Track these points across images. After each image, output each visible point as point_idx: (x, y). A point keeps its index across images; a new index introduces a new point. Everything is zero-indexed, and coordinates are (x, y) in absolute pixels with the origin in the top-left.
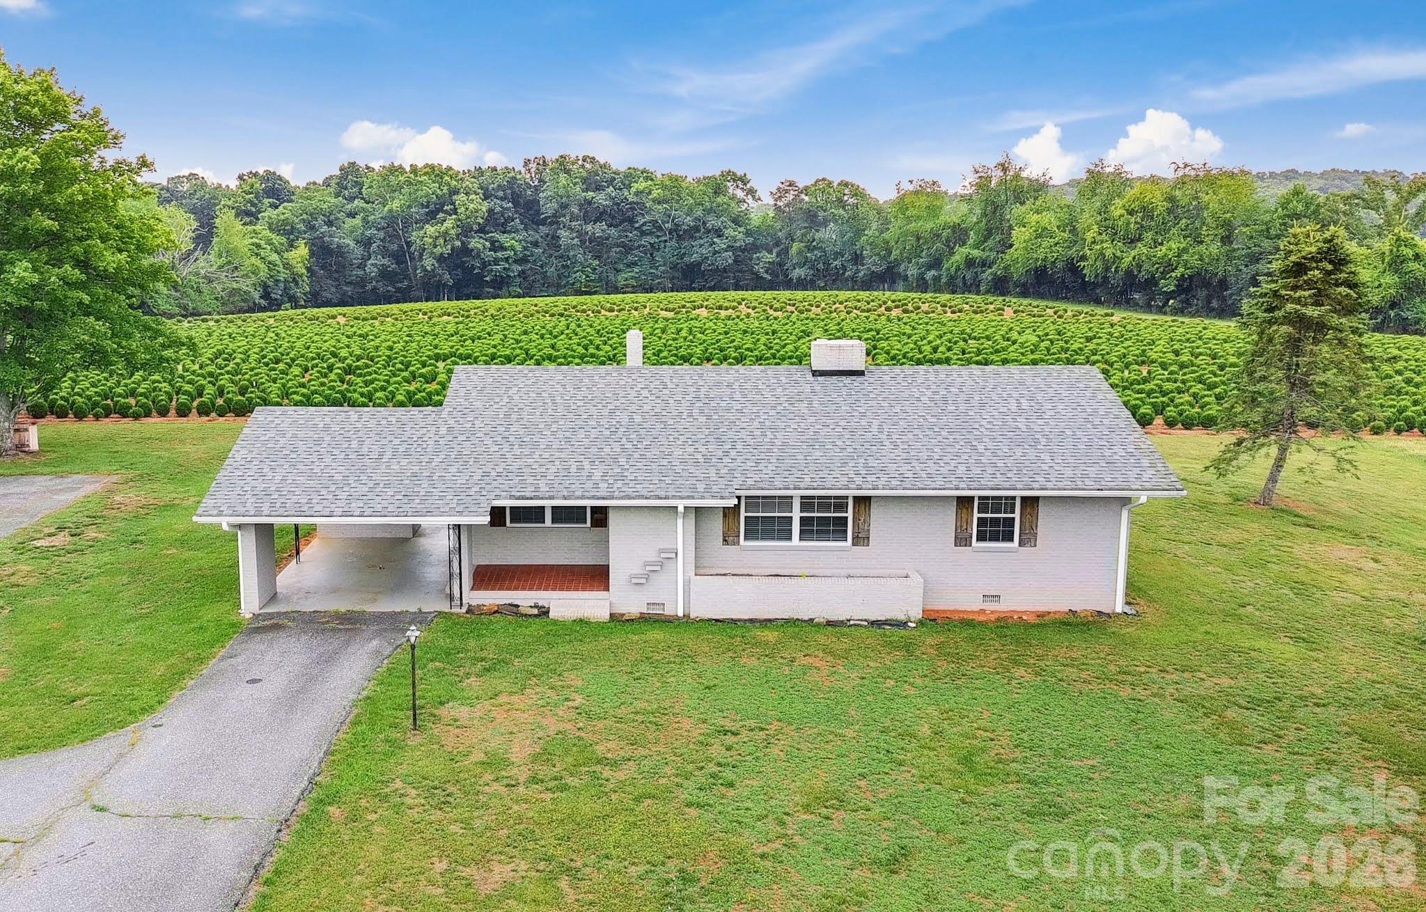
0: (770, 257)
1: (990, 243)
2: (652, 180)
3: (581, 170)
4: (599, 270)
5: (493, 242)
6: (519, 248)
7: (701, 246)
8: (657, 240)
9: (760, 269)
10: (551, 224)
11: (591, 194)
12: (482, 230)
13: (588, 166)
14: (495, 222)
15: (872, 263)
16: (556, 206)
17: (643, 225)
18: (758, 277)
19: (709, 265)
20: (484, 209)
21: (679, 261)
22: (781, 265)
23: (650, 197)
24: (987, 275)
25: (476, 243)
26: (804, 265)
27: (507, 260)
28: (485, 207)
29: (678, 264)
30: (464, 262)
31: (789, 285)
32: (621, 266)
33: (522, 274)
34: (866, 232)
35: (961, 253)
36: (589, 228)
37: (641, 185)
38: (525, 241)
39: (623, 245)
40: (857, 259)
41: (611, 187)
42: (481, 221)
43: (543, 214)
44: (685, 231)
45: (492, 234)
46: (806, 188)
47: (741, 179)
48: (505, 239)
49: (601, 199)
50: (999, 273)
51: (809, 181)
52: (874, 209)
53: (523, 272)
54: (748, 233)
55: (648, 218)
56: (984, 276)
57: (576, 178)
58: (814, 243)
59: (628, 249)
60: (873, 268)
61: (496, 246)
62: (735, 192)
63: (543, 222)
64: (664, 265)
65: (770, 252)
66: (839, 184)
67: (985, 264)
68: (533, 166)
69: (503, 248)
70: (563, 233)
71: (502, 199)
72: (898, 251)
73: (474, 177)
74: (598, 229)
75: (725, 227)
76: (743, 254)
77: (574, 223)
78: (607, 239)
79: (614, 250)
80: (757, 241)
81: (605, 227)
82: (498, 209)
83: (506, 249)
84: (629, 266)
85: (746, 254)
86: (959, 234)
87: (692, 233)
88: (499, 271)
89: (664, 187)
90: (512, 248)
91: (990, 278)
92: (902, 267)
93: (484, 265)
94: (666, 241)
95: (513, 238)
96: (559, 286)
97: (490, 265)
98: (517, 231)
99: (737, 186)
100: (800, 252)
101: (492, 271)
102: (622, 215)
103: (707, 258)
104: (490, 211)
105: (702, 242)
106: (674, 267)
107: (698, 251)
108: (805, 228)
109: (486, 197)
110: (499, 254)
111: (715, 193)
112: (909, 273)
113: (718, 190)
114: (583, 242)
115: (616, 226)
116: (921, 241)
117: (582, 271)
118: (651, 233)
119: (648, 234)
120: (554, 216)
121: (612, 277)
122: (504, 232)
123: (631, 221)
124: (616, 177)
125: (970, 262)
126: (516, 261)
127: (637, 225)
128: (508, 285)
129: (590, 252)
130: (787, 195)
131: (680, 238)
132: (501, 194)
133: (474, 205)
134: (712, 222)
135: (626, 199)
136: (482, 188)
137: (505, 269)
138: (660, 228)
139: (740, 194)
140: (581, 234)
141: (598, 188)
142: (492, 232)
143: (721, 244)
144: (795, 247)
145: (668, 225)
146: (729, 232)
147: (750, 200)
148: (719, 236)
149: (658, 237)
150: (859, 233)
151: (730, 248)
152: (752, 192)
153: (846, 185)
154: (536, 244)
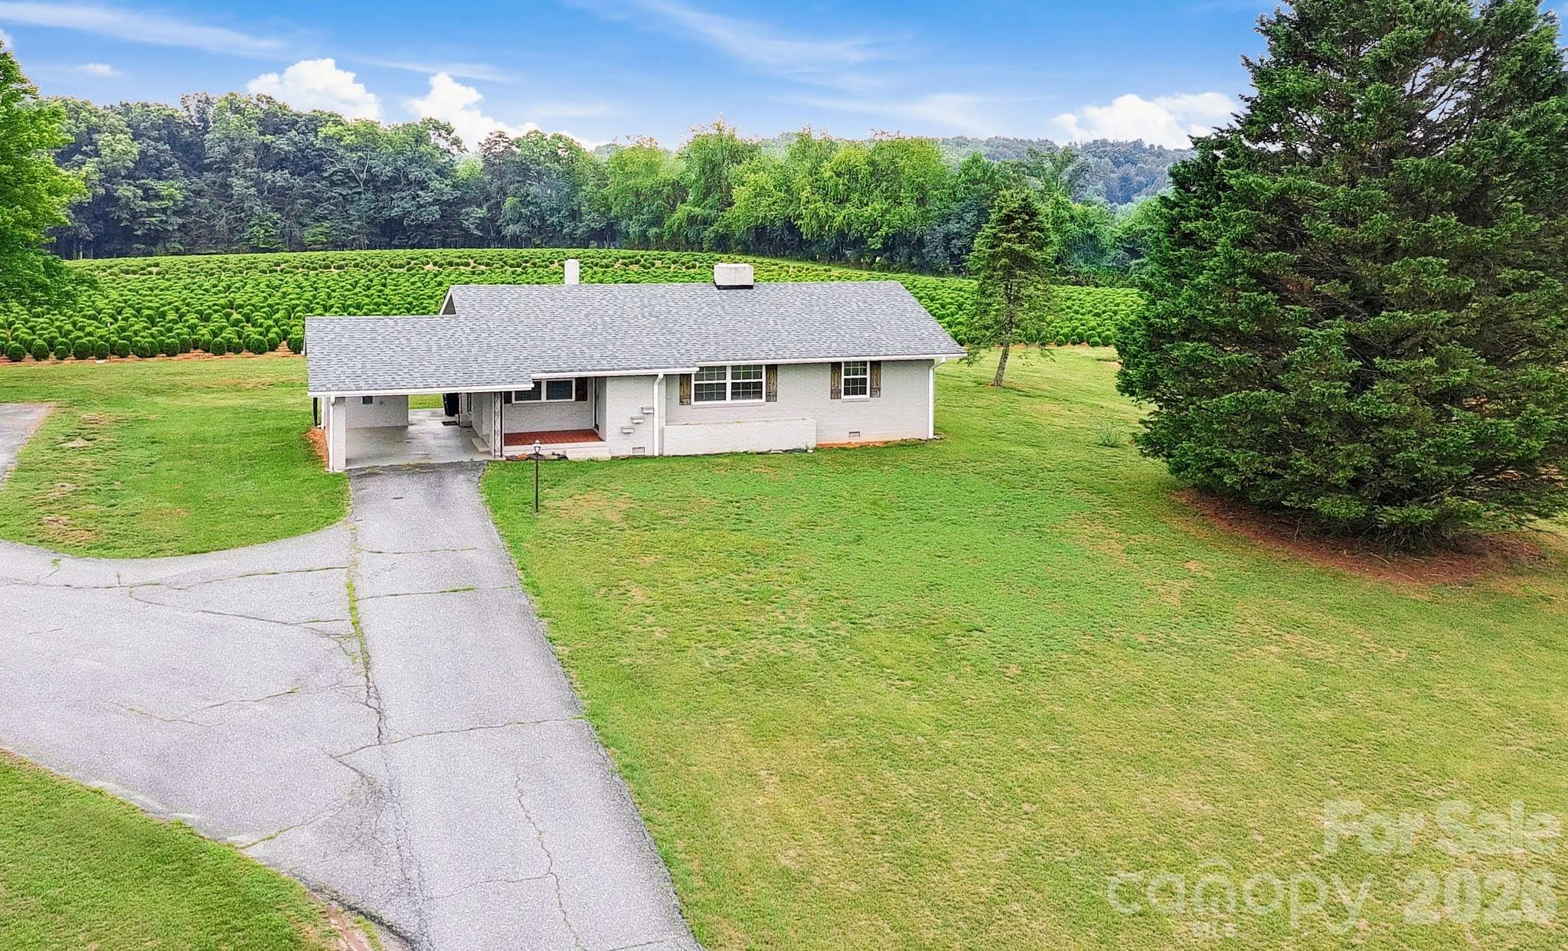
0: (481, 212)
1: (709, 201)
2: (342, 124)
3: (257, 110)
4: (281, 225)
5: (145, 191)
6: (179, 197)
7: (403, 199)
8: (349, 192)
9: (470, 224)
10: (220, 170)
11: (269, 138)
12: (131, 176)
13: (265, 107)
14: (147, 166)
15: (591, 220)
16: (226, 150)
17: (332, 174)
18: (466, 232)
19: (413, 220)
20: (135, 151)
21: (376, 216)
22: (493, 220)
23: (342, 143)
24: (709, 233)
25: (125, 191)
26: (518, 221)
27: (164, 211)
28: (136, 149)
29: (376, 218)
30: (107, 214)
31: (502, 241)
32: (307, 221)
33: (182, 227)
34: (584, 188)
35: (682, 211)
36: (269, 176)
37: (331, 130)
38: (186, 188)
39: (309, 196)
40: (575, 215)
41: (294, 131)
42: (132, 165)
43: (206, 158)
44: (383, 182)
45: (143, 181)
46: (518, 140)
47: (443, 127)
48: (161, 187)
49: (281, 143)
50: (721, 230)
51: (521, 134)
52: (591, 164)
53: (184, 225)
54: (455, 186)
55: (339, 167)
56: (707, 233)
57: (251, 119)
58: (529, 198)
59: (316, 201)
60: (592, 225)
61: (149, 195)
62: (437, 141)
63: (208, 168)
64: (360, 218)
65: (480, 206)
66: (553, 138)
67: (707, 222)
68: (193, 104)
69: (158, 197)
70: (234, 180)
71: (157, 140)
72: (618, 208)
73: (119, 114)
74: (281, 177)
75: (430, 179)
76: (451, 209)
77: (249, 170)
78: (290, 189)
79: (299, 201)
80: (467, 194)
81: (288, 175)
82: (152, 152)
83: (162, 199)
84: (316, 220)
85: (454, 208)
86: (678, 191)
87: (392, 184)
88: (155, 225)
89: (357, 133)
90: (171, 197)
91: (712, 235)
92: (623, 224)
93: (134, 216)
94: (359, 193)
95: (172, 186)
96: (230, 242)
97: (142, 216)
98: (175, 177)
99: (440, 135)
100: (514, 207)
101: (144, 223)
102: (308, 163)
103: (410, 213)
104: (143, 153)
105: (404, 194)
106: (371, 222)
107: (400, 205)
108: (518, 182)
109: (136, 136)
110: (155, 204)
111: (417, 141)
112: (631, 231)
113: (420, 139)
114: (261, 192)
115: (300, 175)
116: (642, 198)
117: (260, 226)
118: (343, 184)
119: (338, 185)
120: (223, 161)
121: (297, 232)
122: (159, 179)
123: (318, 169)
124: (299, 120)
125: (692, 220)
126: (175, 213)
127: (326, 174)
128: (165, 240)
129: (268, 203)
130: (497, 146)
131: (377, 190)
132: (155, 133)
133: (124, 147)
134: (415, 173)
135: (312, 144)
136: (129, 126)
137: (161, 221)
138: (353, 179)
139: (443, 144)
140: (258, 183)
141: (277, 131)
142: (143, 178)
143: (425, 197)
144: (509, 202)
145: (364, 176)
146: (435, 184)
147: (455, 150)
148: (422, 189)
149: (351, 188)
150: (576, 187)
151: (436, 201)
152: (456, 142)
153: (560, 138)
154: (199, 193)
